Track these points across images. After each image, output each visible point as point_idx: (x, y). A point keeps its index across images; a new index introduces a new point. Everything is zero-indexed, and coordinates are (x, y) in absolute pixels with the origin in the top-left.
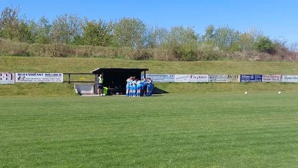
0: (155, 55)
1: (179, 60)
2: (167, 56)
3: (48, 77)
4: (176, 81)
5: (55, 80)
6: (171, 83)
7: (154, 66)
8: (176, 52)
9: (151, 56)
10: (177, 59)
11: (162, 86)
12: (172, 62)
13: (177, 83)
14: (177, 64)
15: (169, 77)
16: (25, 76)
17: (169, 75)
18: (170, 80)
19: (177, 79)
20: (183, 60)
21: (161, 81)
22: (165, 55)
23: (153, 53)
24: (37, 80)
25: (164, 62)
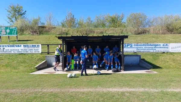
0: (152, 31)
1: (171, 34)
2: (161, 31)
3: (26, 48)
4: (170, 50)
5: (34, 51)
6: (164, 53)
7: (149, 38)
8: (168, 28)
9: (148, 32)
10: (169, 33)
11: (151, 57)
12: (165, 35)
13: (172, 53)
14: (169, 36)
15: (162, 46)
16: (5, 47)
17: (162, 44)
18: (163, 50)
19: (172, 48)
20: (174, 33)
21: (152, 51)
22: (159, 30)
23: (150, 30)
24: (16, 51)
25: (159, 35)
